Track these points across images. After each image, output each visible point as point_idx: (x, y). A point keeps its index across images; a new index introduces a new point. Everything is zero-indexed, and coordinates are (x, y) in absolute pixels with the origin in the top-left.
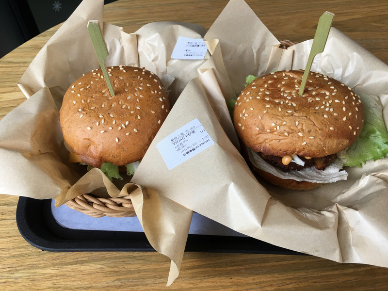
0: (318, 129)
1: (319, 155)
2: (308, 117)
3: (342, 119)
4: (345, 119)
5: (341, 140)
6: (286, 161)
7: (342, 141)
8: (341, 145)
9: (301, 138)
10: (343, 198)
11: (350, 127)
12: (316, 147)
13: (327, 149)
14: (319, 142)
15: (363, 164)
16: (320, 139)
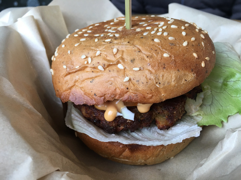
0: (145, 57)
1: (151, 98)
2: (132, 42)
3: (182, 44)
4: (185, 44)
5: (182, 72)
6: (110, 114)
7: (185, 75)
8: (183, 82)
9: (122, 72)
10: (202, 173)
11: (195, 55)
12: (145, 83)
13: (162, 86)
14: (149, 76)
15: (225, 121)
16: (149, 70)
